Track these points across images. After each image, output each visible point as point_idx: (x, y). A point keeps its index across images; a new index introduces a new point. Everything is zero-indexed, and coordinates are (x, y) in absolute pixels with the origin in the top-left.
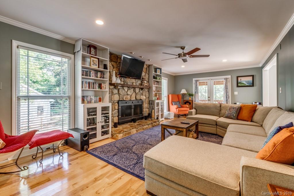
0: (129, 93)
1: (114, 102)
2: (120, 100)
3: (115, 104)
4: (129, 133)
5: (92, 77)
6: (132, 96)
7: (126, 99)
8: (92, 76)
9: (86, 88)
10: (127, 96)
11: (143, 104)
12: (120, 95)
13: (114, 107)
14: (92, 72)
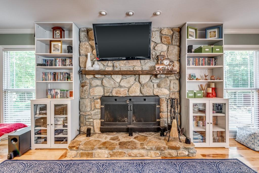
0: (122, 84)
1: (93, 98)
2: (105, 95)
3: (96, 101)
4: (89, 153)
5: (57, 67)
6: (131, 89)
7: (117, 93)
8: (57, 65)
9: (50, 80)
10: (119, 89)
11: (159, 104)
12: (105, 88)
13: (93, 105)
14: (57, 61)
